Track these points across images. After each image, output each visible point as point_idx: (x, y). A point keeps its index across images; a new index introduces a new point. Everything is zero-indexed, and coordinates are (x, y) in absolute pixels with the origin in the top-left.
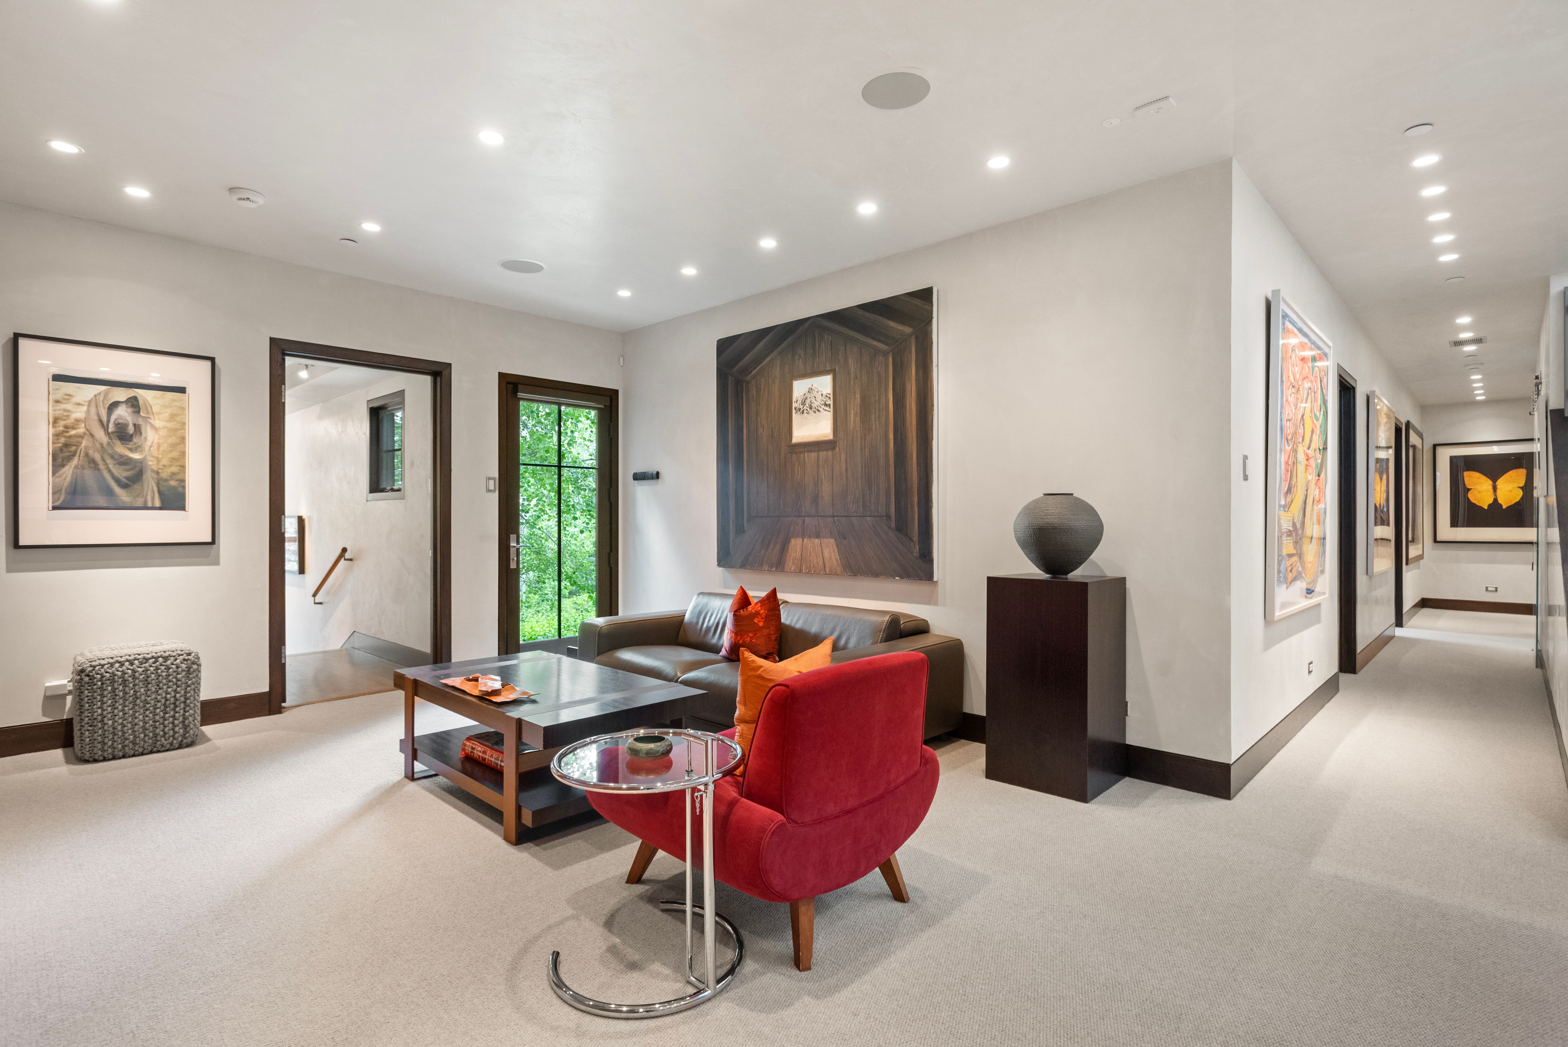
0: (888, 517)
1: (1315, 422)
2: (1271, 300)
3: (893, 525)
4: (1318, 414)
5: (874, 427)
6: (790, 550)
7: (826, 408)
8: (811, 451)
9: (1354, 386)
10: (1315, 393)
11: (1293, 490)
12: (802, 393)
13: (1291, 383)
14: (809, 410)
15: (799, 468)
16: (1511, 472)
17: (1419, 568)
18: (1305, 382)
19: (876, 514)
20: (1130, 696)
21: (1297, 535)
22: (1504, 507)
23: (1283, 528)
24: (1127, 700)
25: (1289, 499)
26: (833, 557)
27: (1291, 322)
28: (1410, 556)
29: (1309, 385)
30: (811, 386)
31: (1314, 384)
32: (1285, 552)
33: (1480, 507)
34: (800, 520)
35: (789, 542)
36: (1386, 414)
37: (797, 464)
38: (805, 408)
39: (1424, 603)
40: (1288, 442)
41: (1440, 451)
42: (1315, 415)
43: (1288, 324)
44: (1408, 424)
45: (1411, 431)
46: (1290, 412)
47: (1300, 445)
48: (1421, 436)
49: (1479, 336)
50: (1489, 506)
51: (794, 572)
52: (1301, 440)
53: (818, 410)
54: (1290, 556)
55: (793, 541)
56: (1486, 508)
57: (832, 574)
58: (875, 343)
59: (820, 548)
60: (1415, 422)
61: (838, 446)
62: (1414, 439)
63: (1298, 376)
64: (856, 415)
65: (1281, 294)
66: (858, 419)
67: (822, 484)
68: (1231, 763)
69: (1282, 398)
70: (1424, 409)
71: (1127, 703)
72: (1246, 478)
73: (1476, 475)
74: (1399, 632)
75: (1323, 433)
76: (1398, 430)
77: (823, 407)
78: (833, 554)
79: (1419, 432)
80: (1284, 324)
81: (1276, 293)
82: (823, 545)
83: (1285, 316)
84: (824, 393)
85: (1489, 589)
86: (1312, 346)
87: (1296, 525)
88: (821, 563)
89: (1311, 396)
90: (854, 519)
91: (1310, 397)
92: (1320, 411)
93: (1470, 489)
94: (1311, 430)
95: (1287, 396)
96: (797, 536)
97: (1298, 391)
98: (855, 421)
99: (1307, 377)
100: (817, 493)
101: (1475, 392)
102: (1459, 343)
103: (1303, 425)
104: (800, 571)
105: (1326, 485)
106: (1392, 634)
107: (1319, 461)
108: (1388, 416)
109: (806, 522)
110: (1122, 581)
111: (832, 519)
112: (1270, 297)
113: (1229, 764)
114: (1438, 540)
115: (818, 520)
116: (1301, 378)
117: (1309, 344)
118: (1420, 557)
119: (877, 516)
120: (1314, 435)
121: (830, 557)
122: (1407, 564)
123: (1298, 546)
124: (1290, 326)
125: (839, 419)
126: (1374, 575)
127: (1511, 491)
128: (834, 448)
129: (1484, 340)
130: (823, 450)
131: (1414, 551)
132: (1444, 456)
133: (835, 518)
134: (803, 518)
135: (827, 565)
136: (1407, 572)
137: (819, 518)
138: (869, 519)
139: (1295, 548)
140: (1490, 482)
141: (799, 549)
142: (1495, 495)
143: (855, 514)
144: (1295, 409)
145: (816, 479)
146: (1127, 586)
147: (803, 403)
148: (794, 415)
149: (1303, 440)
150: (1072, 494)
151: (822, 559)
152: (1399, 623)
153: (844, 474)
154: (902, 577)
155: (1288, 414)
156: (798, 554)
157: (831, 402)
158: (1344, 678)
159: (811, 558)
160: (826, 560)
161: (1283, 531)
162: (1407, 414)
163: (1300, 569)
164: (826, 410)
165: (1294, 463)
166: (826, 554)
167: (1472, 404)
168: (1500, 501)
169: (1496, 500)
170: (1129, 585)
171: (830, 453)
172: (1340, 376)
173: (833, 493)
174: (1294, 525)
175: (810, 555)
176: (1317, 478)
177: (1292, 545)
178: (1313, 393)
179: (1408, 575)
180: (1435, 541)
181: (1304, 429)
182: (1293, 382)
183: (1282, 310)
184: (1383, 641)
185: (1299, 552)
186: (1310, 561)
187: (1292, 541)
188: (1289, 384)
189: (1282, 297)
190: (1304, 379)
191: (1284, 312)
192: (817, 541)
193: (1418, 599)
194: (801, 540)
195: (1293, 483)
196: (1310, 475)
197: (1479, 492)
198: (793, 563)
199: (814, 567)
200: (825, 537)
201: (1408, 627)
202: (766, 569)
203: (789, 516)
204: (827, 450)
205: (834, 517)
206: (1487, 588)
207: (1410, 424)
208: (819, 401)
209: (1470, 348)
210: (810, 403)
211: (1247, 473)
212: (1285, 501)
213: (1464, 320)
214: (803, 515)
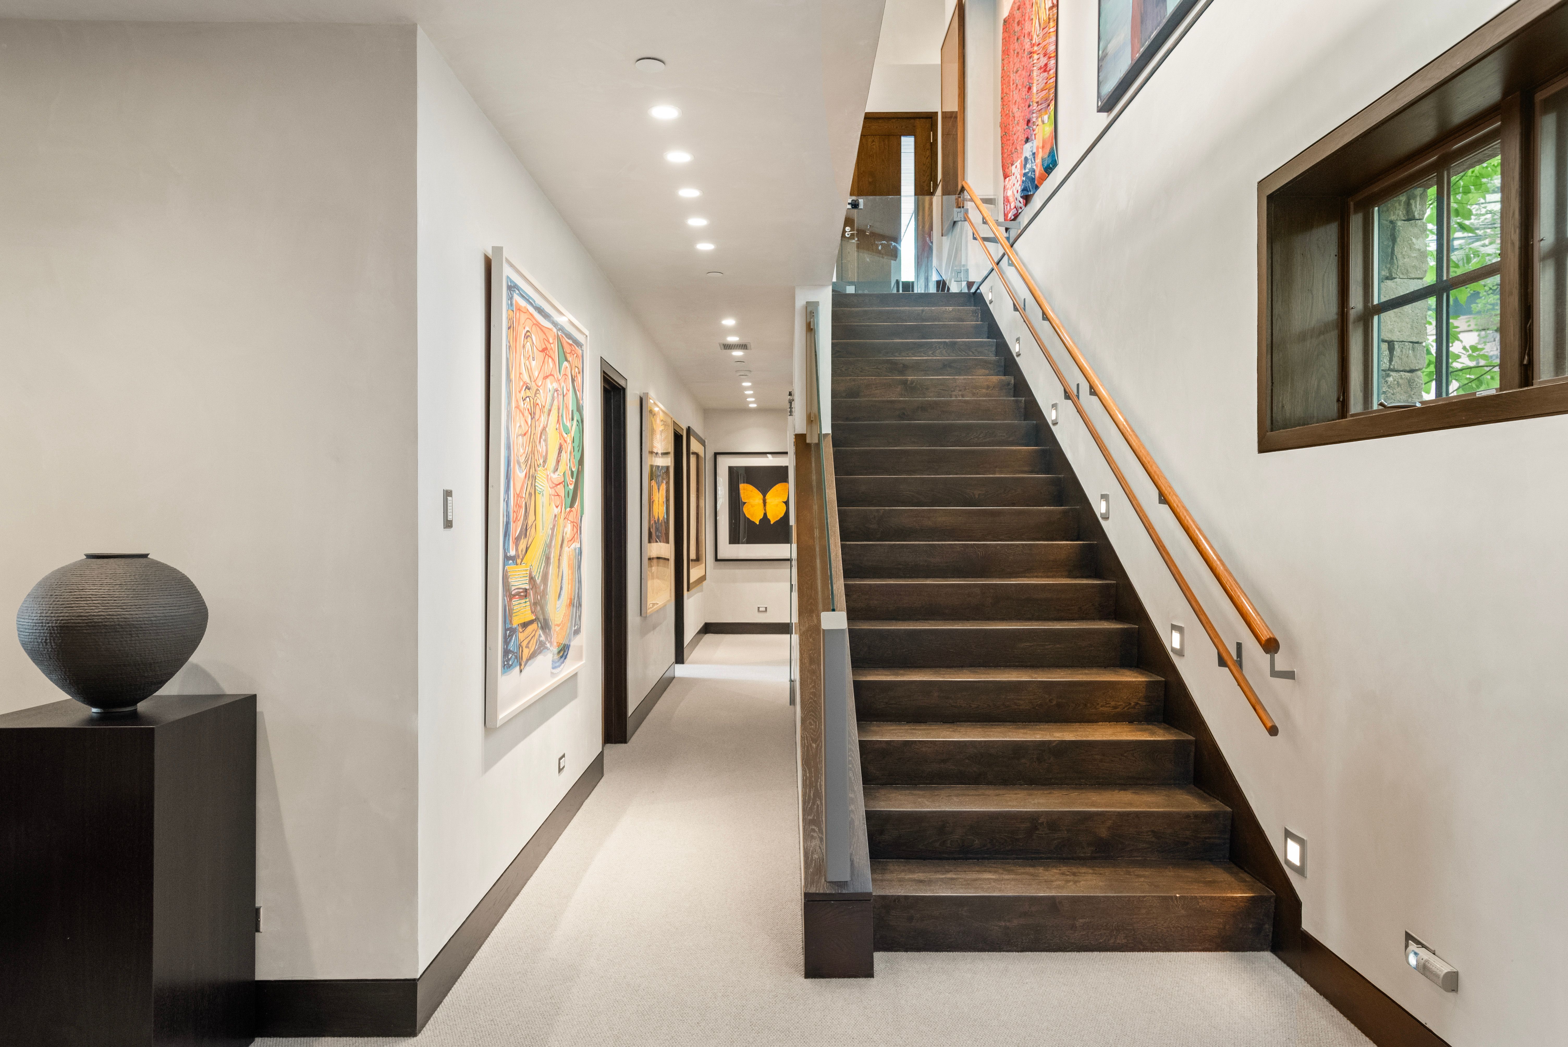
1: (565, 435)
2: (491, 258)
4: (568, 424)
9: (624, 386)
10: (564, 396)
11: (531, 532)
13: (525, 383)
16: (777, 485)
17: (702, 591)
18: (548, 381)
20: (263, 898)
21: (536, 593)
22: (772, 523)
23: (513, 588)
24: (257, 905)
25: (522, 545)
27: (523, 297)
28: (691, 581)
29: (555, 385)
31: (563, 384)
32: (516, 622)
33: (753, 522)
36: (662, 421)
39: (708, 629)
40: (520, 466)
41: (720, 459)
42: (565, 426)
43: (517, 298)
44: (689, 430)
45: (692, 438)
46: (523, 423)
47: (541, 468)
48: (703, 442)
49: (744, 341)
50: (761, 521)
52: (541, 461)
54: (525, 625)
56: (758, 523)
60: (697, 428)
62: (695, 446)
63: (536, 374)
65: (505, 254)
68: (418, 977)
69: (509, 403)
70: (707, 413)
71: (257, 911)
72: (448, 524)
73: (750, 487)
74: (680, 671)
75: (576, 449)
76: (678, 438)
79: (701, 439)
80: (511, 298)
81: (498, 250)
83: (512, 288)
85: (761, 609)
86: (559, 334)
87: (535, 581)
89: (558, 401)
91: (556, 402)
92: (573, 419)
93: (745, 503)
94: (557, 447)
95: (517, 401)
97: (536, 394)
99: (551, 375)
101: (748, 400)
102: (728, 347)
103: (545, 441)
105: (581, 517)
106: (672, 676)
107: (572, 487)
108: (665, 424)
110: (251, 701)
112: (490, 255)
113: (414, 980)
114: (718, 558)
116: (541, 376)
117: (555, 330)
118: (703, 579)
120: (563, 452)
122: (688, 590)
123: (539, 608)
124: (522, 303)
126: (648, 615)
127: (777, 505)
129: (748, 346)
131: (696, 573)
132: (724, 464)
136: (688, 598)
139: (532, 612)
140: (761, 496)
142: (765, 510)
144: (532, 419)
146: (258, 710)
149: (545, 462)
150: (145, 556)
152: (680, 658)
155: (520, 426)
158: (615, 750)
161: (513, 593)
162: (689, 419)
163: (543, 638)
165: (530, 494)
167: (745, 411)
168: (769, 516)
169: (765, 514)
170: (261, 707)
172: (604, 372)
174: (532, 579)
176: (568, 509)
177: (528, 608)
178: (561, 397)
179: (691, 602)
180: (717, 560)
181: (546, 445)
182: (528, 381)
183: (508, 277)
184: (664, 684)
185: (541, 617)
186: (558, 623)
187: (528, 603)
188: (522, 384)
189: (506, 258)
190: (546, 377)
191: (511, 281)
193: (700, 626)
195: (530, 523)
196: (557, 507)
197: (753, 506)
201: (689, 663)
206: (759, 608)
207: (691, 431)
209: (738, 353)
211: (450, 518)
212: (517, 550)
213: (729, 322)
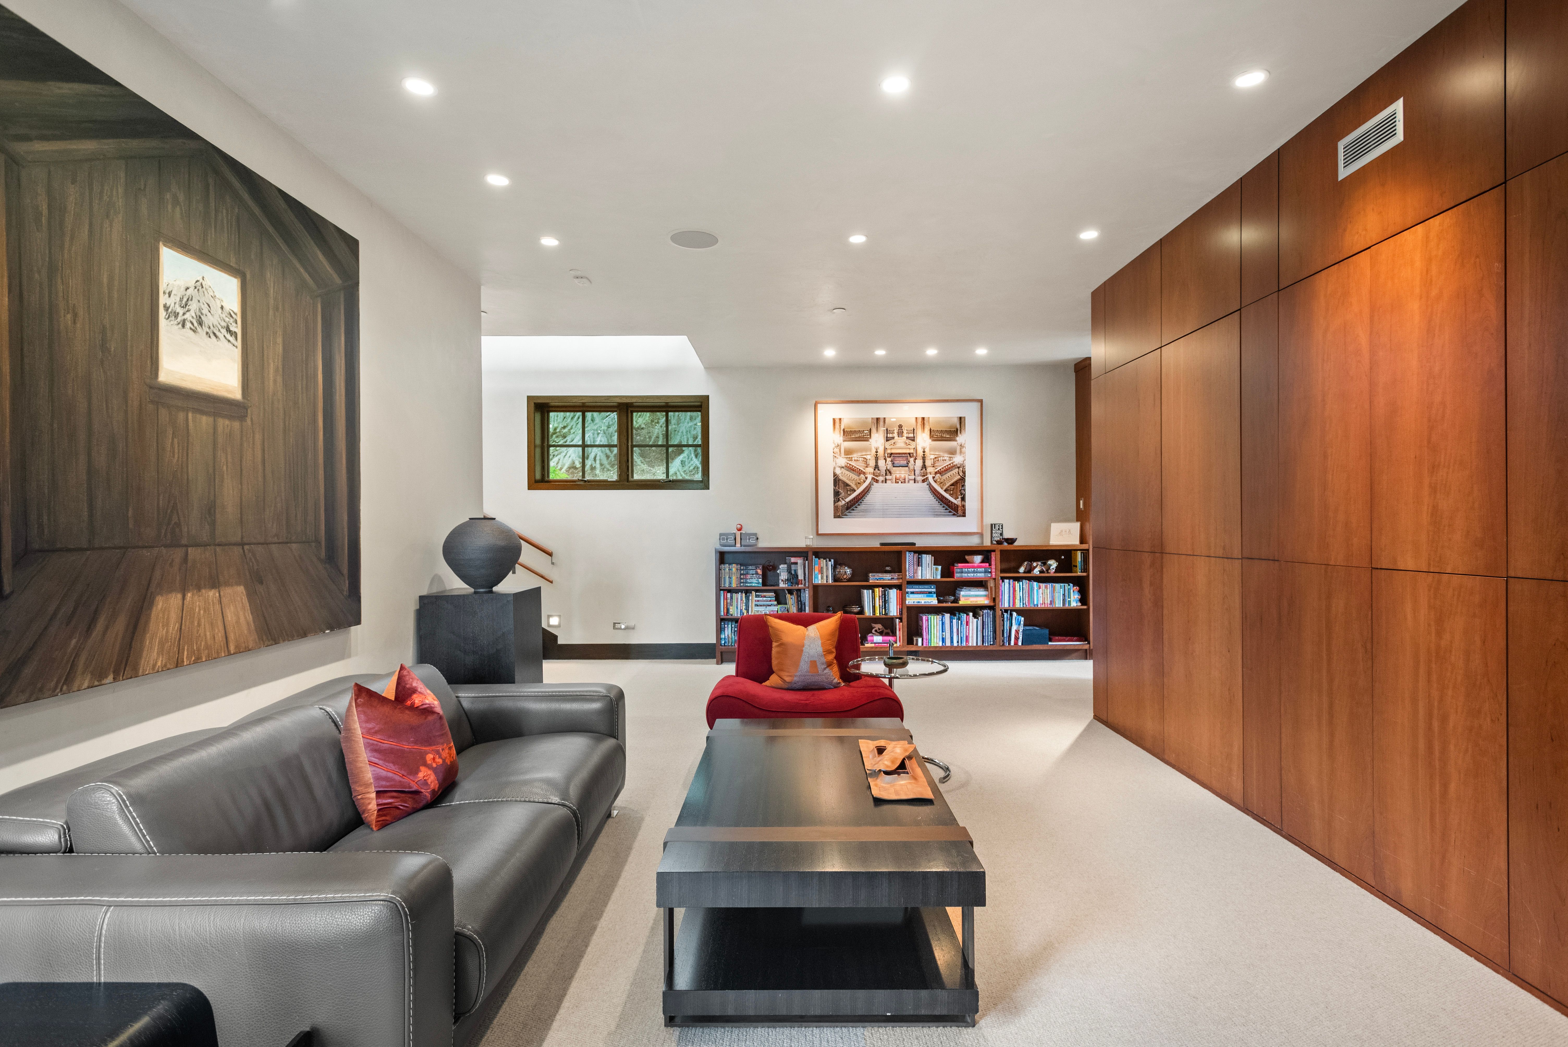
0: (318, 541)
3: (323, 554)
5: (300, 401)
6: (152, 625)
7: (228, 336)
8: (202, 412)
12: (183, 284)
14: (196, 324)
15: (176, 440)
19: (304, 539)
26: (242, 620)
30: (200, 278)
34: (178, 554)
35: (151, 604)
37: (170, 432)
38: (187, 316)
51: (165, 668)
53: (214, 334)
55: (160, 603)
57: (243, 650)
58: (302, 270)
59: (218, 607)
61: (249, 416)
64: (276, 370)
66: (279, 379)
67: (222, 481)
77: (224, 331)
78: (241, 613)
82: (225, 600)
84: (227, 307)
88: (220, 635)
90: (274, 547)
96: (171, 590)
98: (275, 381)
100: (212, 498)
104: (178, 664)
109: (190, 557)
111: (240, 549)
115: (215, 551)
119: (304, 542)
121: (238, 622)
125: (251, 368)
128: (242, 418)
130: (225, 417)
133: (246, 547)
134: (184, 549)
135: (232, 636)
137: (218, 549)
138: (294, 546)
141: (174, 616)
143: (275, 540)
145: (211, 471)
147: (185, 304)
148: (163, 323)
151: (221, 628)
153: (260, 467)
154: (332, 629)
156: (173, 627)
157: (237, 329)
159: (201, 631)
160: (230, 629)
164: (229, 341)
166: (230, 616)
171: (236, 425)
173: (241, 499)
175: (199, 625)
192: (212, 594)
194: (179, 596)
198: (161, 652)
199: (207, 647)
200: (227, 584)
202: (86, 685)
203: (152, 547)
204: (231, 418)
205: (242, 544)
208: (216, 317)
210: (198, 313)
214: (184, 541)
